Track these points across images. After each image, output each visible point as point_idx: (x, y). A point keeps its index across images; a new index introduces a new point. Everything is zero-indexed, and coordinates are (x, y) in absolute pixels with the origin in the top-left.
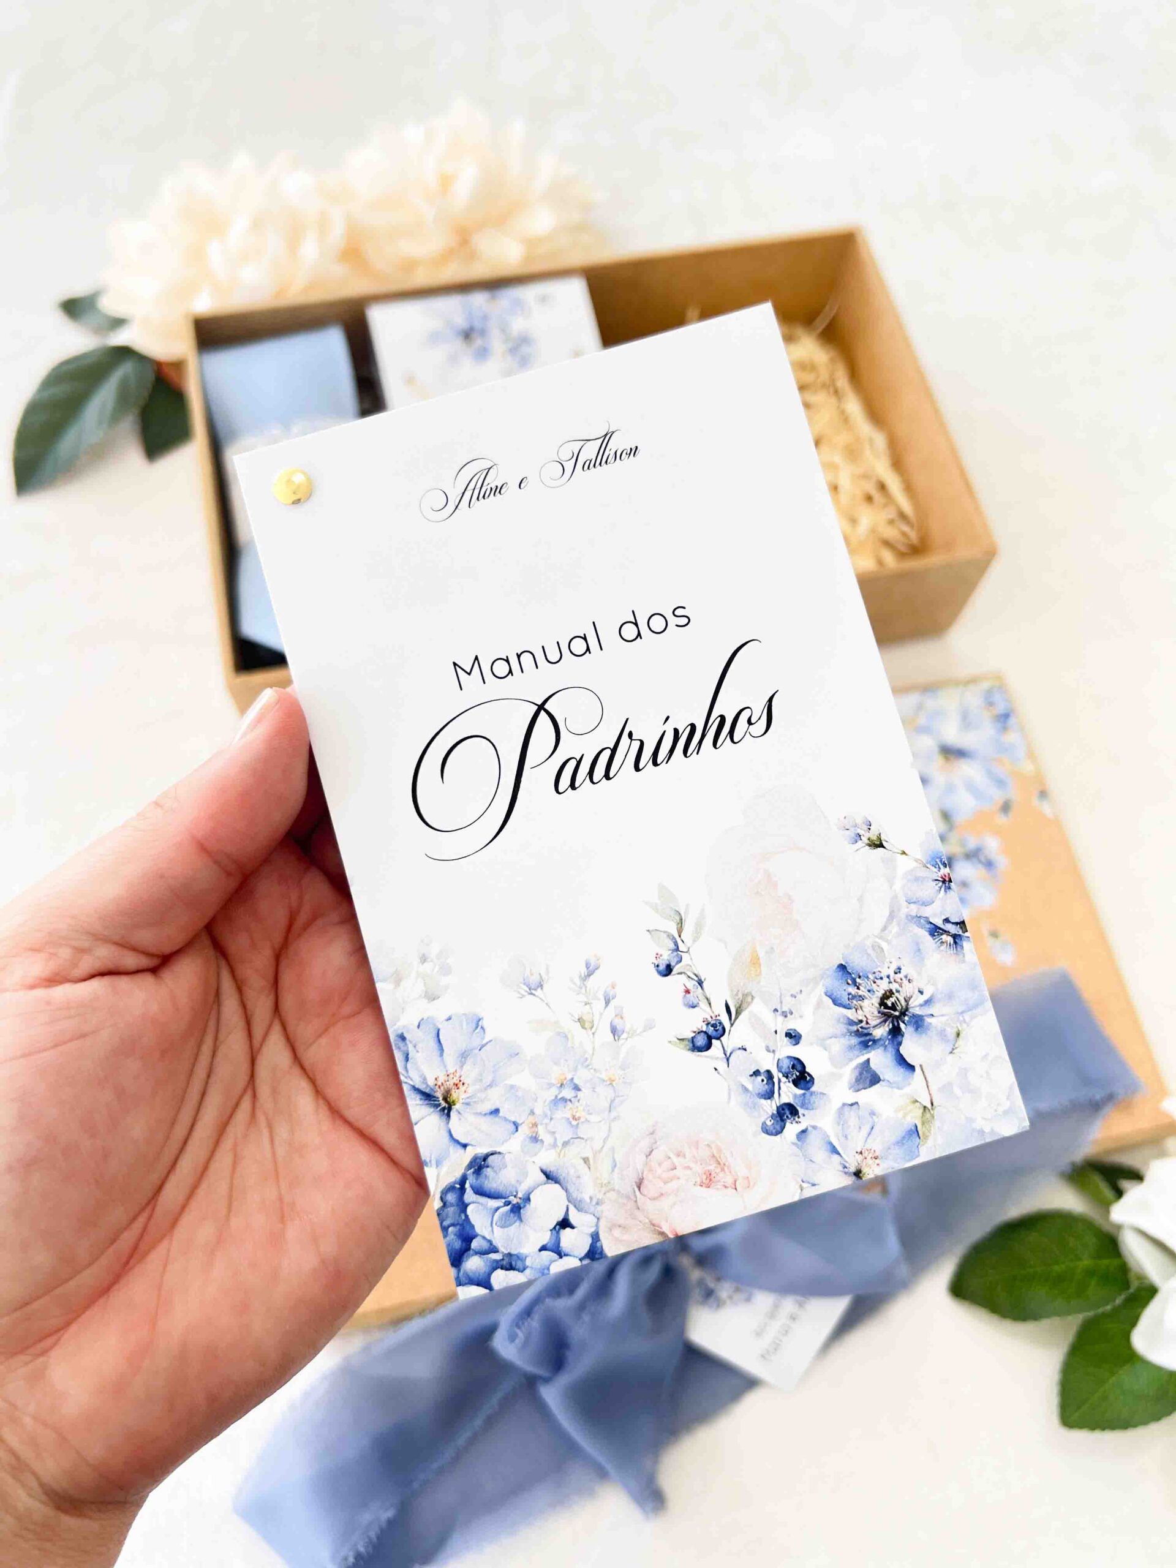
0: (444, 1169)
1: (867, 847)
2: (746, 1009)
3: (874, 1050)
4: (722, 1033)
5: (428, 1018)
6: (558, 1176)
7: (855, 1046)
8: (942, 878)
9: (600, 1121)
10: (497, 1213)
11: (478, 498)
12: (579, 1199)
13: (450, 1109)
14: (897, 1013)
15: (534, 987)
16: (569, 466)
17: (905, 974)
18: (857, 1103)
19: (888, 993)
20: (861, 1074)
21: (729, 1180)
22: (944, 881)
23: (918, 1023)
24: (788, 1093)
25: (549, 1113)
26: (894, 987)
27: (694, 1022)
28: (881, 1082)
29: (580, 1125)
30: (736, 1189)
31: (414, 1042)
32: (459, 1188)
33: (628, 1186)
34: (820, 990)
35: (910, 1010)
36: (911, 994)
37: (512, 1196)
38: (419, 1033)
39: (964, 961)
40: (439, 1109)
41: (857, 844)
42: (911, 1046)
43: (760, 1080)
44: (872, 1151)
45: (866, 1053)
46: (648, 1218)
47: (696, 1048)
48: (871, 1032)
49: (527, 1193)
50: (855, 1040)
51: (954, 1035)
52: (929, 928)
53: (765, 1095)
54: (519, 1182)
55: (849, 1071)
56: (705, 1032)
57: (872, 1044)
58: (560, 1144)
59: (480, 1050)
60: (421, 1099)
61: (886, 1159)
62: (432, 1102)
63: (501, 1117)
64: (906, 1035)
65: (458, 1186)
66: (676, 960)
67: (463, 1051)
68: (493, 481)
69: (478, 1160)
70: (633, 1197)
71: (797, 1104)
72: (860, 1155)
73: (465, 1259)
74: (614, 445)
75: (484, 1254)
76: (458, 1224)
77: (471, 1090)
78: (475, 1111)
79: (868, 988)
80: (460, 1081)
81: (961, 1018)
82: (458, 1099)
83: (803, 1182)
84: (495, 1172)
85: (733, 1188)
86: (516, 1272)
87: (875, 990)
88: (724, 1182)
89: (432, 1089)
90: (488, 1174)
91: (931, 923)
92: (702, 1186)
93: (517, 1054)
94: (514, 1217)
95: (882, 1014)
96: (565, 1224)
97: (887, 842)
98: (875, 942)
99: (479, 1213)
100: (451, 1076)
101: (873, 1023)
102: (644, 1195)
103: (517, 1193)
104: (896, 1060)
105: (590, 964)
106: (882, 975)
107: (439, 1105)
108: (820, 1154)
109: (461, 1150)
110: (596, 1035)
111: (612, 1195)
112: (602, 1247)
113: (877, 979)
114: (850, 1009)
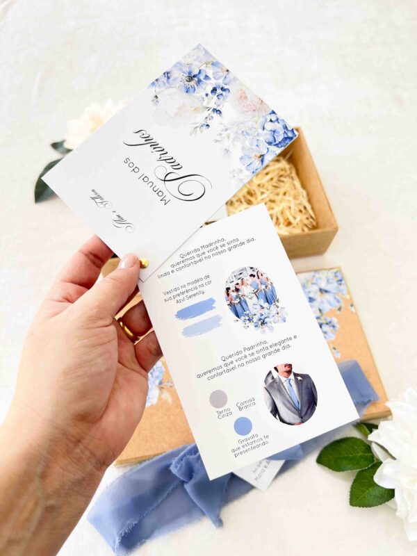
1: (158, 98)
2: (206, 107)
3: (200, 79)
4: (214, 109)
5: (246, 169)
6: (263, 127)
7: (202, 83)
9: (247, 124)
10: (278, 135)
12: (264, 121)
13: (262, 155)
14: (190, 78)
16: (105, 203)
17: (181, 80)
18: (213, 77)
20: (207, 79)
22: (157, 81)
23: (190, 73)
24: (219, 91)
25: (251, 135)
26: (185, 81)
27: (215, 115)
28: (206, 75)
29: (250, 127)
31: (253, 170)
32: (277, 145)
33: (256, 113)
35: (188, 75)
36: (184, 77)
37: (272, 134)
38: (250, 169)
39: (172, 70)
41: (158, 101)
42: (196, 72)
43: (220, 97)
47: (220, 112)
48: (197, 81)
49: (270, 131)
51: (188, 65)
53: (222, 95)
55: (208, 82)
56: (216, 112)
58: (256, 130)
59: (246, 155)
60: (264, 162)
63: (258, 144)
64: (194, 74)
66: (204, 125)
67: (248, 158)
68: (117, 219)
69: (269, 144)
70: (258, 111)
71: (220, 88)
74: (94, 196)
75: (287, 134)
76: (284, 142)
77: (256, 153)
78: (260, 150)
79: (188, 85)
81: (184, 65)
82: (259, 155)
86: (287, 126)
89: (260, 161)
90: (271, 141)
91: (167, 79)
93: (243, 147)
94: (276, 131)
95: (192, 80)
96: (271, 121)
97: (155, 95)
98: (178, 88)
99: (280, 138)
100: (255, 158)
104: (200, 74)
105: (216, 142)
106: (184, 84)
107: (262, 158)
108: (228, 80)
109: (269, 148)
110: (229, 134)
111: (260, 115)
112: (271, 112)
114: (195, 87)
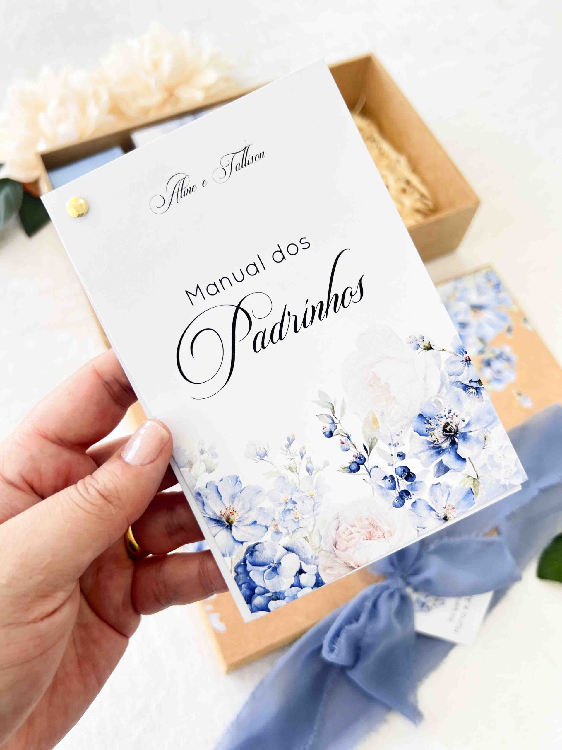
0: (234, 557)
1: (424, 350)
2: (375, 446)
3: (443, 454)
4: (364, 461)
5: (211, 482)
6: (293, 549)
7: (434, 454)
8: (465, 359)
9: (310, 517)
10: (265, 574)
11: (181, 197)
12: (306, 558)
13: (231, 526)
14: (453, 434)
15: (263, 456)
16: (228, 169)
17: (454, 413)
18: (439, 483)
19: (446, 424)
20: (439, 468)
21: (381, 534)
22: (466, 361)
23: (464, 436)
24: (403, 485)
25: (282, 518)
26: (449, 420)
27: (349, 458)
28: (450, 470)
29: (299, 521)
30: (385, 538)
31: (206, 496)
32: (243, 565)
33: (329, 546)
34: (411, 430)
35: (459, 431)
36: (458, 422)
37: (271, 563)
38: (208, 491)
39: (483, 401)
40: (225, 527)
41: (418, 350)
42: (463, 449)
43: (388, 481)
44: (451, 506)
45: (440, 457)
46: (343, 561)
47: (352, 471)
48: (441, 446)
49: (279, 560)
50: (433, 452)
51: (483, 439)
52: (463, 387)
53: (391, 488)
54: (274, 555)
55: (432, 468)
56: (356, 462)
57: (442, 452)
58: (291, 532)
59: (241, 493)
60: (215, 524)
61: (458, 508)
62: (221, 524)
63: (258, 525)
64: (458, 444)
65: (243, 563)
66: (334, 428)
67: (232, 495)
68: (188, 185)
69: (250, 549)
70: (333, 552)
71: (409, 489)
72: (445, 509)
73: (253, 599)
74: (251, 153)
75: (262, 595)
76: (246, 583)
77: (240, 514)
78: (244, 524)
79: (436, 424)
80: (233, 510)
81: (486, 430)
82: (234, 520)
83: (418, 528)
84: (260, 553)
85: (382, 538)
86: (280, 600)
87: (439, 424)
88: (378, 536)
89: (219, 517)
90: (257, 555)
91: (463, 384)
92: (367, 540)
93: (260, 491)
94: (274, 573)
95: (445, 436)
96: (301, 572)
97: (434, 346)
98: (436, 399)
99: (256, 575)
100: (229, 509)
101: (441, 441)
102: (339, 550)
103: (273, 561)
104: (456, 457)
105: (290, 439)
106: (442, 415)
107: (225, 525)
108: (425, 512)
109: (241, 546)
110: (299, 474)
111: (322, 553)
112: (322, 580)
113: (440, 418)
114: (428, 436)
